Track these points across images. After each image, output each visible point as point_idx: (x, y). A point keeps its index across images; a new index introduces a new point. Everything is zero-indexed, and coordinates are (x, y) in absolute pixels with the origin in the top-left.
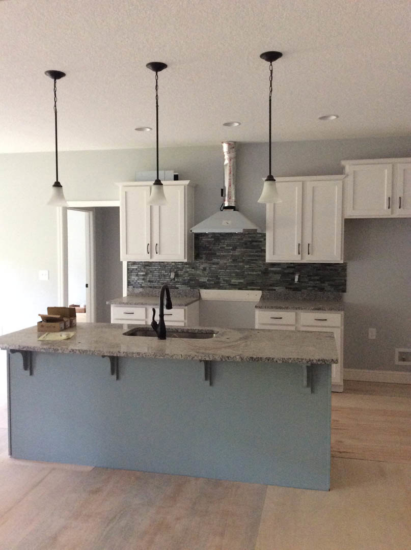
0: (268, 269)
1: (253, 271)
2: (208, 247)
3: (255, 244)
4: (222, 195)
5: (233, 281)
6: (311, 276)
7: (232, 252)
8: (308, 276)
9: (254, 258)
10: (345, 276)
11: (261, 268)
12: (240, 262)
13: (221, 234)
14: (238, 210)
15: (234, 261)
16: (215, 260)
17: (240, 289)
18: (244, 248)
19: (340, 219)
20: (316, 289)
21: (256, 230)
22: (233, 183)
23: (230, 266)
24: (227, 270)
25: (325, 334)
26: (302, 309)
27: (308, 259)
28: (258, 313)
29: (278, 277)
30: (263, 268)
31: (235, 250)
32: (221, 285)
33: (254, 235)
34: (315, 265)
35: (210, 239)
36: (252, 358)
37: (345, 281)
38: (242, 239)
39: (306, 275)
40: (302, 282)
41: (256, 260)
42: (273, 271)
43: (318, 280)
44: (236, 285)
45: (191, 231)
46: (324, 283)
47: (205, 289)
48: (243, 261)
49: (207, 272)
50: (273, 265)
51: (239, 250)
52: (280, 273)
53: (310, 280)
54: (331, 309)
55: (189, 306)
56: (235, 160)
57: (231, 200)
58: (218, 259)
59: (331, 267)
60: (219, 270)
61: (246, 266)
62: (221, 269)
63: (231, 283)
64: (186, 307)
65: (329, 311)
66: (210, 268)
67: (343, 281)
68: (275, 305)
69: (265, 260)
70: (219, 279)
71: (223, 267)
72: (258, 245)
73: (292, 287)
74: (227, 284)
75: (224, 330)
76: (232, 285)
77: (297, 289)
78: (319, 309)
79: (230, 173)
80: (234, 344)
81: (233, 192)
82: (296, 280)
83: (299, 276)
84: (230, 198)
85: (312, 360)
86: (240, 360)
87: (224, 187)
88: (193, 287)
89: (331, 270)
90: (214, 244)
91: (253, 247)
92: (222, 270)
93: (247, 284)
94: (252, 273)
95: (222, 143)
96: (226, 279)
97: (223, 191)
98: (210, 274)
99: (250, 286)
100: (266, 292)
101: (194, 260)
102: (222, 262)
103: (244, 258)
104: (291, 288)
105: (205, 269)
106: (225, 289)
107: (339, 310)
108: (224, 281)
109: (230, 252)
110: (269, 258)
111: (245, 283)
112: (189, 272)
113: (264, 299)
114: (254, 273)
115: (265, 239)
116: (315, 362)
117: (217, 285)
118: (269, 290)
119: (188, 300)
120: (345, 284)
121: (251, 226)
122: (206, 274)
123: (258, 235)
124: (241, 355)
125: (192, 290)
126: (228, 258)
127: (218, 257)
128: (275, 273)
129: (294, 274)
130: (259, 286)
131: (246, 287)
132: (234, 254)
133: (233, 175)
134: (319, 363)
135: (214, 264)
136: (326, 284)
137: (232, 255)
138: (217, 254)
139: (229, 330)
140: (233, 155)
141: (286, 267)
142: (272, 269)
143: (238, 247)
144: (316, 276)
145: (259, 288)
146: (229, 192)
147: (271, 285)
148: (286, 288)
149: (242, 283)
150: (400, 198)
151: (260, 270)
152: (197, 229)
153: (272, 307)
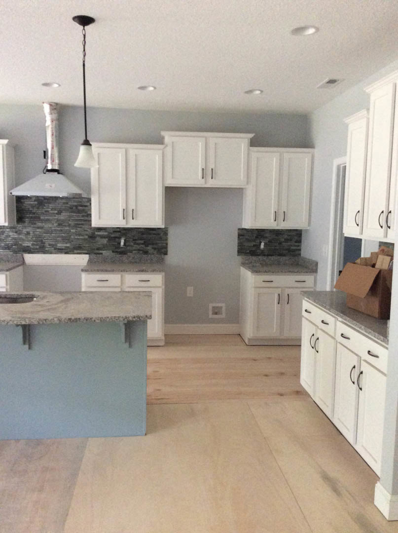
0: (94, 233)
1: (80, 235)
2: (31, 210)
3: (80, 208)
4: (45, 158)
5: (58, 245)
6: (136, 240)
7: (57, 215)
8: (134, 240)
9: (81, 223)
10: (166, 240)
11: (87, 233)
12: (65, 226)
13: (45, 198)
14: (62, 174)
15: (59, 225)
16: (40, 224)
17: (66, 253)
18: (70, 212)
19: (162, 186)
20: (141, 252)
21: (80, 194)
22: (56, 146)
23: (55, 230)
24: (53, 235)
25: (145, 294)
26: (127, 272)
27: (132, 224)
28: (84, 276)
29: (105, 241)
30: (89, 232)
31: (61, 215)
32: (47, 249)
33: (80, 200)
34: (140, 230)
35: (32, 203)
36: (70, 319)
37: (167, 244)
38: (67, 203)
39: (132, 240)
40: (128, 246)
41: (82, 224)
42: (99, 236)
43: (143, 244)
44: (63, 249)
45: (11, 193)
46: (148, 246)
47: (29, 253)
48: (69, 225)
49: (31, 237)
50: (100, 229)
51: (64, 214)
52: (107, 238)
53: (135, 244)
54: (154, 271)
55: (11, 271)
56: (57, 122)
57: (54, 163)
58: (42, 223)
59: (154, 232)
60: (44, 235)
61: (72, 231)
62: (47, 233)
63: (57, 247)
64: (8, 273)
65: (152, 273)
66: (34, 232)
67: (165, 245)
68: (101, 268)
69: (91, 225)
70: (44, 243)
71: (49, 231)
72: (83, 210)
73: (119, 250)
74: (53, 249)
75: (45, 294)
76: (59, 249)
77: (123, 253)
78: (143, 271)
79: (53, 135)
80: (54, 306)
81: (56, 155)
82: (122, 243)
83: (125, 240)
84: (53, 161)
85: (129, 317)
86: (58, 322)
87: (47, 149)
88: (15, 252)
89: (154, 234)
90: (38, 208)
91: (79, 212)
92: (48, 235)
93: (74, 248)
94: (79, 237)
95: (43, 103)
96: (51, 243)
97: (45, 153)
98: (34, 239)
99: (77, 250)
100: (93, 256)
101: (16, 224)
102: (47, 226)
103: (70, 223)
104: (117, 252)
105: (28, 233)
106: (51, 253)
107: (160, 272)
108: (49, 245)
109: (55, 216)
110: (95, 222)
111: (72, 247)
112: (12, 236)
113: (91, 262)
114: (81, 237)
115: (91, 204)
116: (131, 319)
117: (42, 250)
118: (95, 254)
119: (11, 265)
120: (166, 248)
121: (76, 190)
122: (30, 239)
123: (84, 200)
124: (59, 317)
125: (15, 255)
126: (52, 222)
127: (42, 221)
128: (102, 237)
129: (120, 238)
130: (86, 250)
131: (73, 251)
132: (59, 218)
133: (56, 136)
134: (134, 320)
135: (38, 228)
136: (149, 248)
137: (57, 219)
138: (41, 218)
139: (51, 294)
140: (55, 116)
141: (112, 231)
142: (99, 233)
143: (64, 212)
144: (141, 240)
145: (86, 252)
146: (51, 154)
147: (98, 249)
148: (113, 252)
149: (68, 247)
150: (212, 169)
151: (87, 235)
152: (18, 192)
153: (98, 271)
